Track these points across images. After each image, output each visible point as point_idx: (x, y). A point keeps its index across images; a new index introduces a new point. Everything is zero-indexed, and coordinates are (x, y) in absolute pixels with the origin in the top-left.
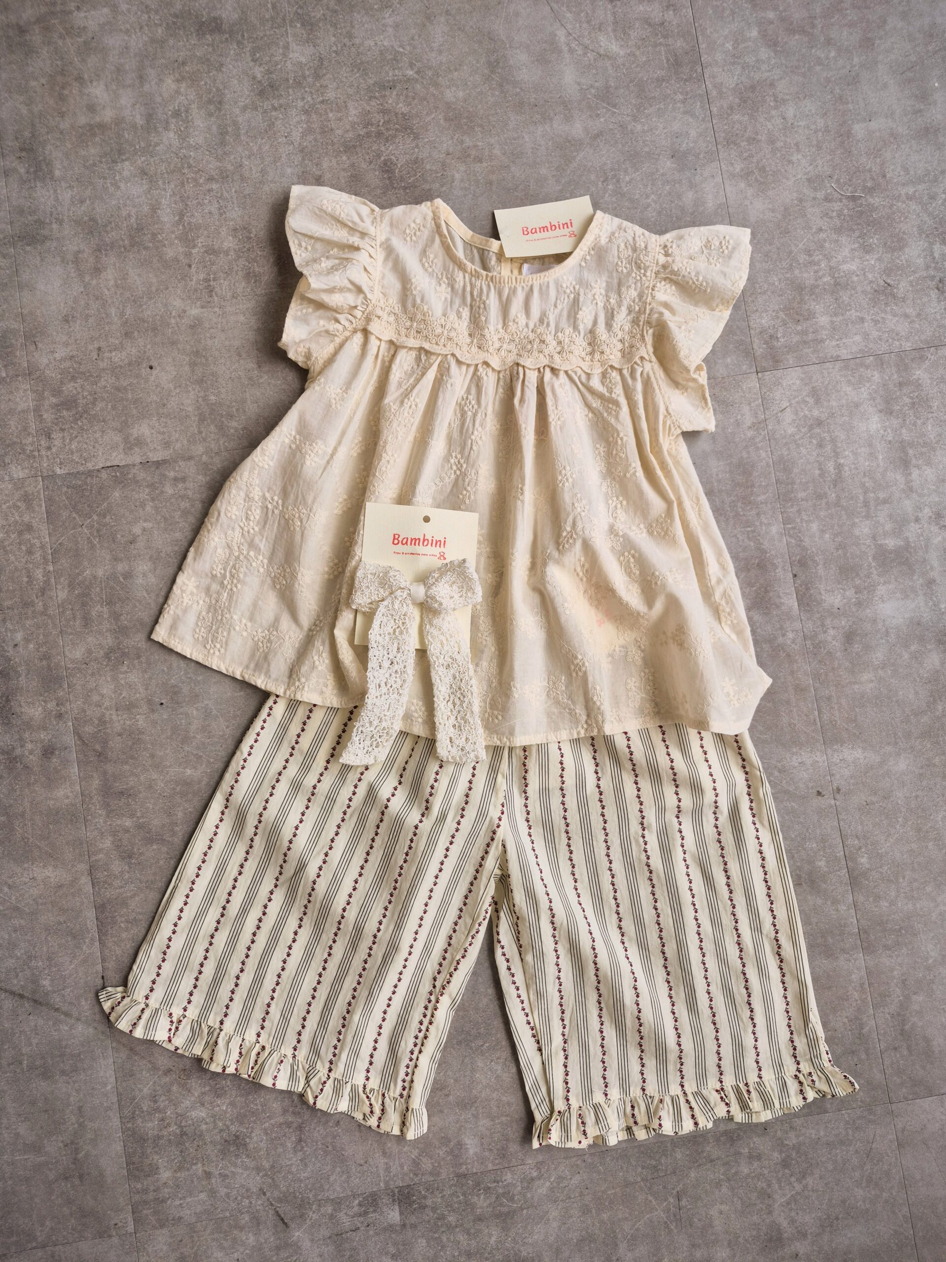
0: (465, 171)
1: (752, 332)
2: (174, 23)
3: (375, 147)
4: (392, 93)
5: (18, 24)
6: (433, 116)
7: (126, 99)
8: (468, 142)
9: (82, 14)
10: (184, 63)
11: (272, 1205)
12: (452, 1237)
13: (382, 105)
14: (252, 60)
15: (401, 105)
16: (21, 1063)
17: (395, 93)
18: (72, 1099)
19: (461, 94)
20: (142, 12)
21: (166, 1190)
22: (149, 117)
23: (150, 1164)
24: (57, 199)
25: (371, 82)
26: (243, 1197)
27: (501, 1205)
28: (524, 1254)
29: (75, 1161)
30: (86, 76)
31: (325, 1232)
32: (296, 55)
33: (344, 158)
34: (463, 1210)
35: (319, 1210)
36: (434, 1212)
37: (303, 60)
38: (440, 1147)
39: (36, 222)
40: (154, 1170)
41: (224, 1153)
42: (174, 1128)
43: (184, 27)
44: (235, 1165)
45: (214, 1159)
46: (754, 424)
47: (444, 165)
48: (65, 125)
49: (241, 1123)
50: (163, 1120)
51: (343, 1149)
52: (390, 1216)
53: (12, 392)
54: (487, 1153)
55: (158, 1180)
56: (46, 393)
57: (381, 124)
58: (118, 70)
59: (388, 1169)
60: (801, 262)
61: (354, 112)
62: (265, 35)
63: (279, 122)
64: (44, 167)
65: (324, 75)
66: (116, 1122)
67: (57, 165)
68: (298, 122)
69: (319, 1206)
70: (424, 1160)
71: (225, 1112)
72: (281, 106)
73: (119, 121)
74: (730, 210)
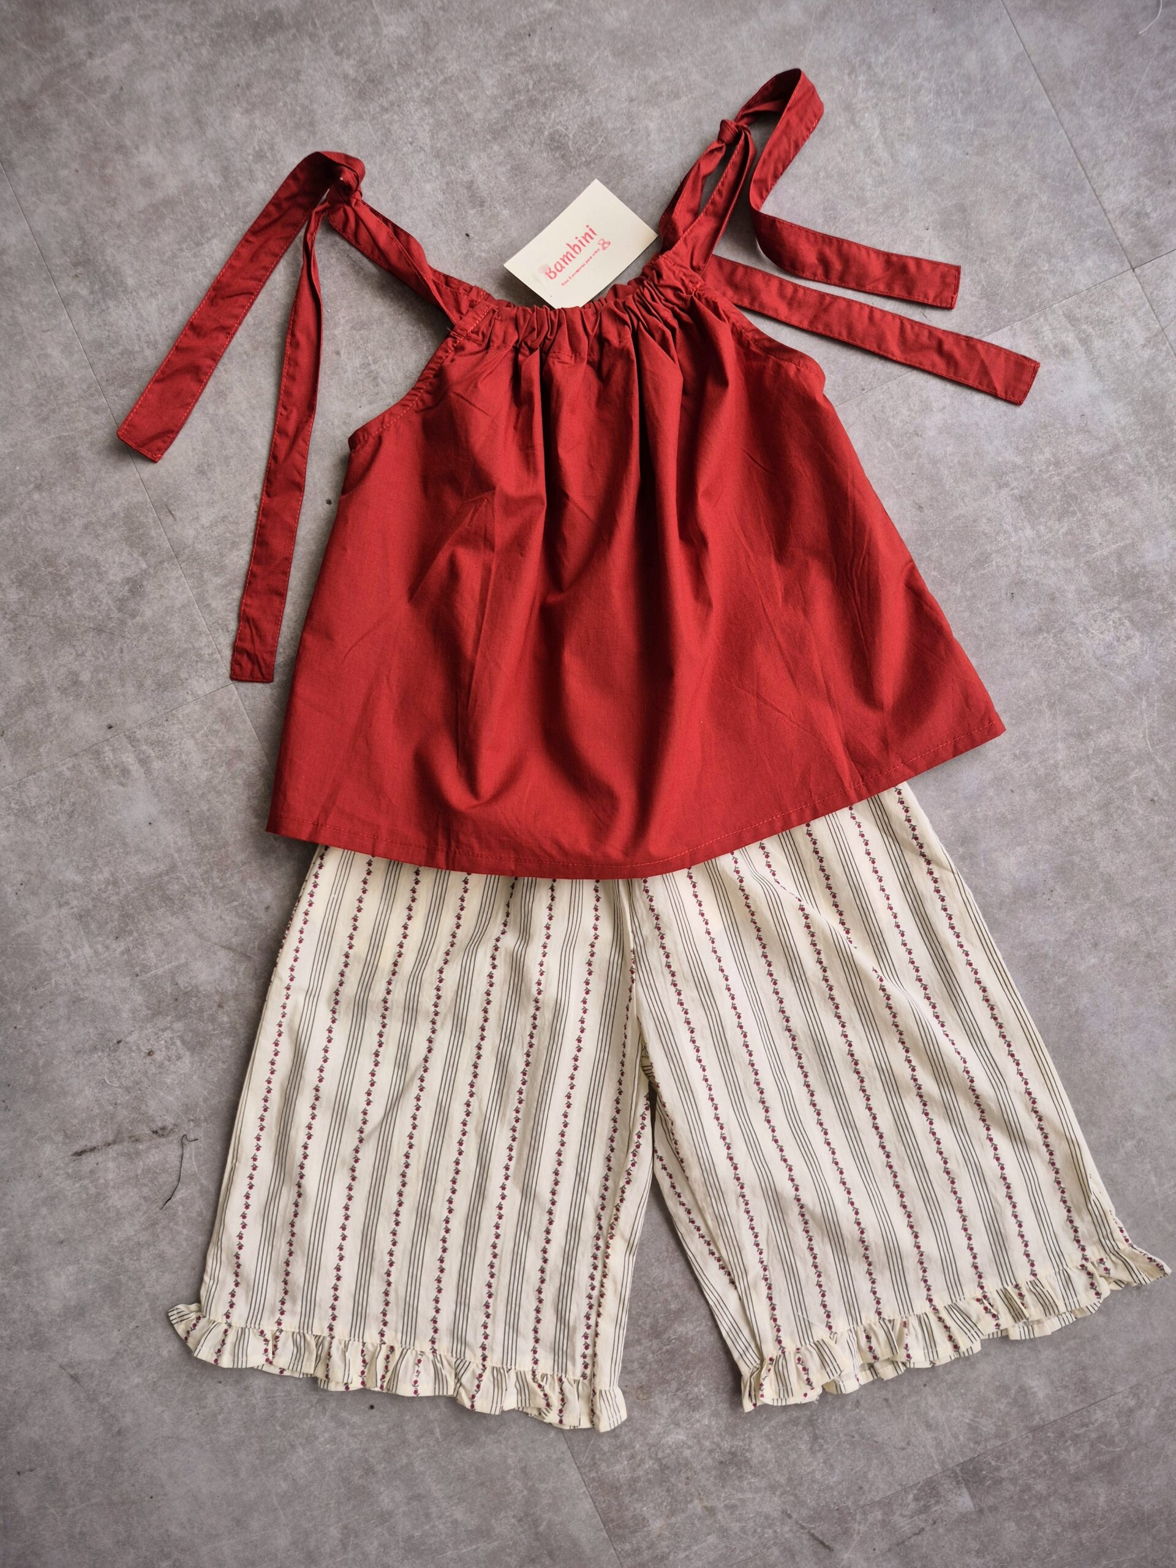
0: (662, 116)
1: (1110, 216)
2: (220, 36)
3: (532, 121)
4: (532, 41)
5: (20, 101)
6: (596, 56)
7: (188, 156)
8: (654, 76)
9: (98, 61)
10: (249, 86)
11: (803, 1527)
12: (1047, 1511)
13: (524, 61)
14: (337, 53)
15: (549, 54)
16: (432, 1432)
17: (536, 40)
18: (510, 1461)
19: (625, 14)
20: (174, 33)
21: (664, 1543)
22: (226, 172)
23: (633, 1516)
24: (140, 317)
25: (500, 34)
26: (763, 1527)
27: (1099, 1453)
28: (1147, 1507)
29: (538, 1536)
30: (128, 143)
31: (881, 1545)
32: (392, 28)
33: (496, 148)
34: (1053, 1472)
35: (866, 1519)
36: (1015, 1485)
37: (403, 32)
38: (997, 1401)
39: (122, 354)
40: (641, 1522)
41: (723, 1478)
42: (649, 1464)
43: (235, 37)
44: (742, 1490)
45: (713, 1489)
46: (1148, 340)
47: (630, 117)
48: (120, 216)
49: (734, 1435)
50: (633, 1457)
51: (873, 1435)
52: (959, 1504)
53: (161, 586)
54: (1062, 1392)
55: (649, 1533)
56: (205, 574)
57: (531, 87)
58: (167, 121)
59: (939, 1445)
60: (1151, 100)
61: (490, 83)
62: (343, 15)
63: (395, 127)
64: (111, 279)
65: (437, 44)
66: (574, 1476)
67: (127, 270)
68: (422, 119)
69: (864, 1513)
70: (983, 1421)
71: (709, 1427)
72: (392, 104)
73: (188, 189)
74: (1033, 59)
